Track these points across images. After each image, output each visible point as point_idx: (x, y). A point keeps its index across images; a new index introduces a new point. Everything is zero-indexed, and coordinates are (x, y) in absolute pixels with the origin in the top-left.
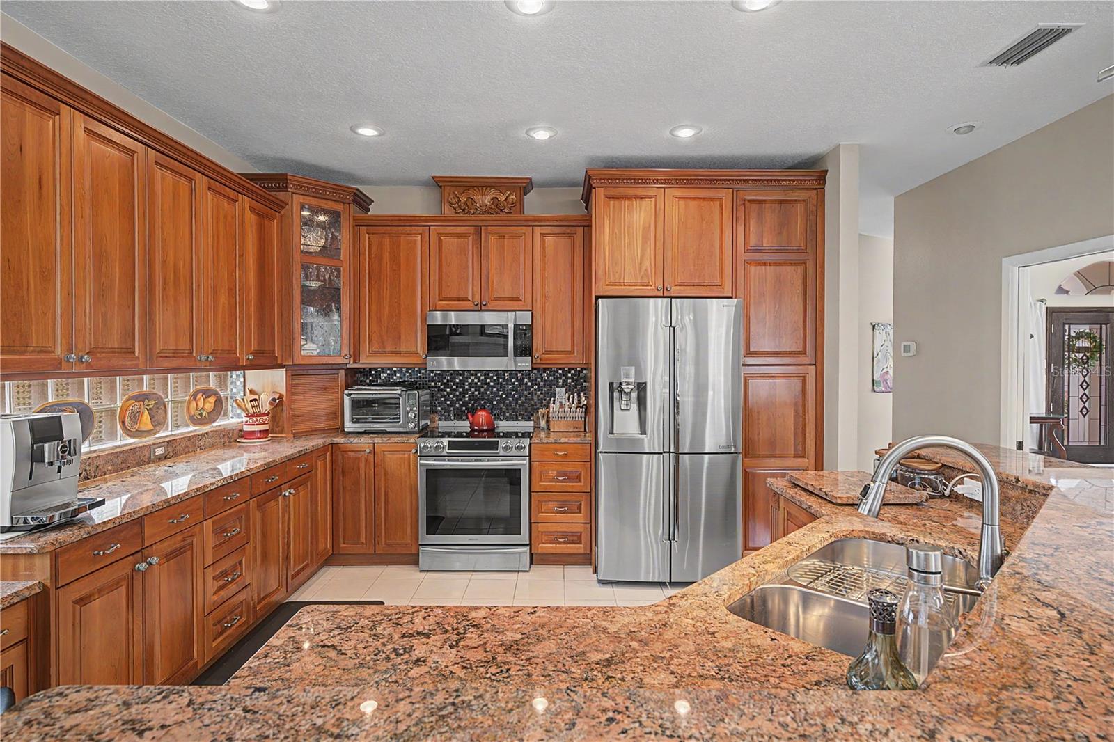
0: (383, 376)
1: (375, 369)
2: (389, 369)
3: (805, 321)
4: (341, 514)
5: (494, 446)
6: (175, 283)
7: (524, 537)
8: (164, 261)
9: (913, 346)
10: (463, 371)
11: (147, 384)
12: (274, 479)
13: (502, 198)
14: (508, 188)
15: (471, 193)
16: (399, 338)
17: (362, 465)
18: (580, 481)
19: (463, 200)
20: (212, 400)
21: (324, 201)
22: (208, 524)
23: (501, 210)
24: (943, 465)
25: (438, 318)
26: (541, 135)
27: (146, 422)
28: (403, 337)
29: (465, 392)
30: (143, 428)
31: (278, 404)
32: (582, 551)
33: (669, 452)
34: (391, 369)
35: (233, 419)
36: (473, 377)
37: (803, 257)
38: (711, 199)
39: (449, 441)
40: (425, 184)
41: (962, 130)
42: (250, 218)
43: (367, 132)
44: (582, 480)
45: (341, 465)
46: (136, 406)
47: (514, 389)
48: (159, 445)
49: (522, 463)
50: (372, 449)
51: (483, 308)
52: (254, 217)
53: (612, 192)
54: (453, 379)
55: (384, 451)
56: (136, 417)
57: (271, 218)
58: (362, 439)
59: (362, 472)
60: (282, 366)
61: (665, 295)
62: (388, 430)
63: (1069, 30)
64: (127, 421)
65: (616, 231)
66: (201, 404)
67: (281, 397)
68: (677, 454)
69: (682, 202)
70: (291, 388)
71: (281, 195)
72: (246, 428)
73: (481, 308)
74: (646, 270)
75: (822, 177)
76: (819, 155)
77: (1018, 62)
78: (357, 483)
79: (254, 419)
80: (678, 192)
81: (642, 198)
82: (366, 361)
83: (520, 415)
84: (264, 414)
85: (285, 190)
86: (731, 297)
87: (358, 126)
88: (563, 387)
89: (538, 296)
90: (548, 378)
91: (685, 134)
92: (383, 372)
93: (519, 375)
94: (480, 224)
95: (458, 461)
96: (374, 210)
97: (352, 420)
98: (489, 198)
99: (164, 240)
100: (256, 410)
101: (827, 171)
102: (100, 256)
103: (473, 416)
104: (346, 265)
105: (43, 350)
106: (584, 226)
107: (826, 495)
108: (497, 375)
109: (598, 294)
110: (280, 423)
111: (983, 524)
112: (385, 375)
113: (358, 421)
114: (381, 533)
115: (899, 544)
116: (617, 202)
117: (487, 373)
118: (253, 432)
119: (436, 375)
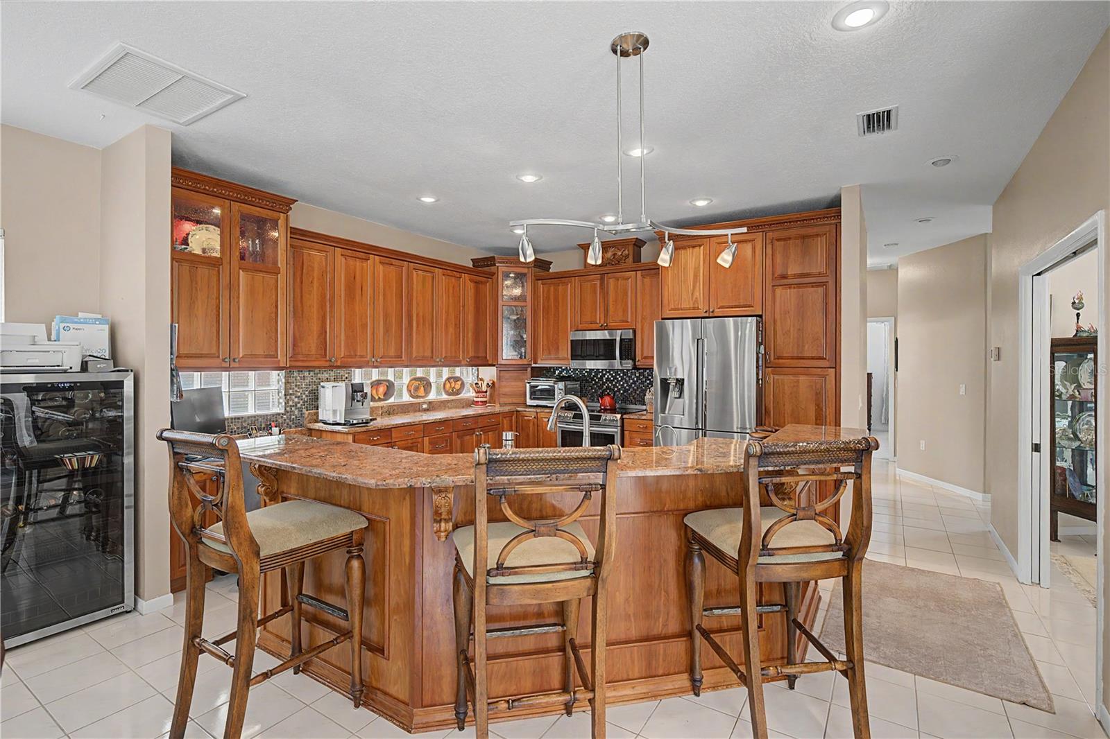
0: (557, 372)
2: (559, 368)
3: (825, 332)
5: (598, 418)
6: (423, 324)
8: (417, 315)
10: (603, 370)
11: (420, 372)
12: (470, 424)
13: (618, 253)
16: (558, 348)
17: (531, 424)
20: (459, 383)
21: (517, 268)
22: (426, 439)
23: (619, 262)
25: (580, 336)
27: (421, 392)
28: (560, 348)
29: (604, 383)
30: (420, 395)
31: (492, 386)
34: (561, 368)
35: (469, 394)
36: (608, 374)
37: (821, 280)
38: (746, 241)
39: (574, 414)
42: (470, 285)
45: (521, 424)
46: (417, 383)
47: (634, 382)
48: (424, 403)
49: (616, 430)
50: (535, 415)
52: (472, 284)
54: (596, 375)
55: (542, 418)
56: (417, 389)
57: (484, 283)
58: (535, 409)
59: (531, 429)
60: (492, 365)
61: (710, 315)
62: (549, 405)
64: (412, 391)
66: (453, 385)
67: (494, 382)
70: (499, 378)
71: (493, 269)
72: (476, 399)
73: (604, 328)
74: (696, 298)
75: (838, 214)
78: (528, 435)
79: (478, 394)
81: (694, 247)
82: (541, 364)
84: (484, 392)
85: (494, 265)
86: (761, 315)
89: (639, 319)
92: (556, 370)
93: (637, 373)
94: (604, 272)
97: (531, 399)
98: (610, 255)
99: (418, 304)
100: (480, 389)
102: (386, 316)
104: (529, 305)
105: (362, 357)
108: (624, 373)
109: (663, 317)
110: (494, 398)
113: (534, 399)
116: (677, 251)
117: (616, 372)
118: (478, 402)
119: (586, 372)
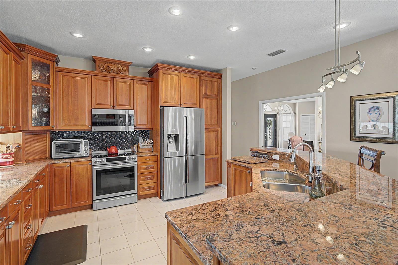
1: (62, 132)
2: (68, 132)
3: (217, 116)
4: (54, 194)
5: (124, 159)
7: (136, 190)
9: (235, 122)
10: (102, 132)
13: (121, 68)
14: (123, 65)
15: (109, 64)
17: (65, 172)
18: (154, 168)
19: (105, 67)
21: (43, 59)
22: (23, 204)
23: (121, 73)
24: (268, 152)
26: (148, 50)
28: (79, 118)
29: (104, 140)
31: (18, 148)
32: (155, 192)
33: (185, 156)
36: (106, 134)
37: (216, 97)
38: (194, 78)
39: (106, 159)
40: (87, 58)
41: (254, 69)
43: (78, 35)
44: (155, 168)
45: (53, 173)
49: (135, 164)
50: (70, 165)
51: (115, 108)
52: (14, 63)
53: (165, 72)
54: (98, 135)
55: (75, 165)
57: (19, 64)
58: (65, 161)
59: (65, 174)
60: (21, 131)
61: (181, 106)
62: (74, 156)
63: (285, 51)
65: (166, 85)
67: (20, 145)
68: (188, 156)
69: (186, 78)
70: (24, 141)
71: (24, 54)
73: (114, 108)
74: (176, 98)
75: (221, 75)
76: (219, 69)
77: (273, 56)
78: (62, 180)
79: (7, 156)
80: (185, 75)
81: (174, 75)
82: (61, 128)
83: (125, 147)
84: (12, 154)
85: (25, 51)
86: (199, 108)
87: (75, 33)
88: (141, 136)
89: (135, 105)
90: (136, 134)
91: (192, 58)
92: (65, 133)
93: (125, 133)
94: (113, 77)
95: (110, 166)
96: (60, 65)
97: (57, 154)
98: (116, 68)
100: (8, 152)
101: (222, 74)
103: (109, 149)
104: (52, 87)
106: (151, 82)
107: (248, 162)
108: (117, 133)
109: (161, 105)
110: (19, 157)
111: (310, 161)
112: (66, 134)
113: (60, 153)
114: (74, 199)
115: (273, 171)
116: (167, 75)
117: (112, 132)
118: (7, 162)
